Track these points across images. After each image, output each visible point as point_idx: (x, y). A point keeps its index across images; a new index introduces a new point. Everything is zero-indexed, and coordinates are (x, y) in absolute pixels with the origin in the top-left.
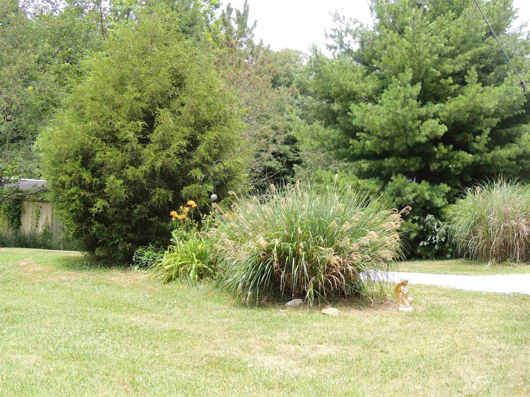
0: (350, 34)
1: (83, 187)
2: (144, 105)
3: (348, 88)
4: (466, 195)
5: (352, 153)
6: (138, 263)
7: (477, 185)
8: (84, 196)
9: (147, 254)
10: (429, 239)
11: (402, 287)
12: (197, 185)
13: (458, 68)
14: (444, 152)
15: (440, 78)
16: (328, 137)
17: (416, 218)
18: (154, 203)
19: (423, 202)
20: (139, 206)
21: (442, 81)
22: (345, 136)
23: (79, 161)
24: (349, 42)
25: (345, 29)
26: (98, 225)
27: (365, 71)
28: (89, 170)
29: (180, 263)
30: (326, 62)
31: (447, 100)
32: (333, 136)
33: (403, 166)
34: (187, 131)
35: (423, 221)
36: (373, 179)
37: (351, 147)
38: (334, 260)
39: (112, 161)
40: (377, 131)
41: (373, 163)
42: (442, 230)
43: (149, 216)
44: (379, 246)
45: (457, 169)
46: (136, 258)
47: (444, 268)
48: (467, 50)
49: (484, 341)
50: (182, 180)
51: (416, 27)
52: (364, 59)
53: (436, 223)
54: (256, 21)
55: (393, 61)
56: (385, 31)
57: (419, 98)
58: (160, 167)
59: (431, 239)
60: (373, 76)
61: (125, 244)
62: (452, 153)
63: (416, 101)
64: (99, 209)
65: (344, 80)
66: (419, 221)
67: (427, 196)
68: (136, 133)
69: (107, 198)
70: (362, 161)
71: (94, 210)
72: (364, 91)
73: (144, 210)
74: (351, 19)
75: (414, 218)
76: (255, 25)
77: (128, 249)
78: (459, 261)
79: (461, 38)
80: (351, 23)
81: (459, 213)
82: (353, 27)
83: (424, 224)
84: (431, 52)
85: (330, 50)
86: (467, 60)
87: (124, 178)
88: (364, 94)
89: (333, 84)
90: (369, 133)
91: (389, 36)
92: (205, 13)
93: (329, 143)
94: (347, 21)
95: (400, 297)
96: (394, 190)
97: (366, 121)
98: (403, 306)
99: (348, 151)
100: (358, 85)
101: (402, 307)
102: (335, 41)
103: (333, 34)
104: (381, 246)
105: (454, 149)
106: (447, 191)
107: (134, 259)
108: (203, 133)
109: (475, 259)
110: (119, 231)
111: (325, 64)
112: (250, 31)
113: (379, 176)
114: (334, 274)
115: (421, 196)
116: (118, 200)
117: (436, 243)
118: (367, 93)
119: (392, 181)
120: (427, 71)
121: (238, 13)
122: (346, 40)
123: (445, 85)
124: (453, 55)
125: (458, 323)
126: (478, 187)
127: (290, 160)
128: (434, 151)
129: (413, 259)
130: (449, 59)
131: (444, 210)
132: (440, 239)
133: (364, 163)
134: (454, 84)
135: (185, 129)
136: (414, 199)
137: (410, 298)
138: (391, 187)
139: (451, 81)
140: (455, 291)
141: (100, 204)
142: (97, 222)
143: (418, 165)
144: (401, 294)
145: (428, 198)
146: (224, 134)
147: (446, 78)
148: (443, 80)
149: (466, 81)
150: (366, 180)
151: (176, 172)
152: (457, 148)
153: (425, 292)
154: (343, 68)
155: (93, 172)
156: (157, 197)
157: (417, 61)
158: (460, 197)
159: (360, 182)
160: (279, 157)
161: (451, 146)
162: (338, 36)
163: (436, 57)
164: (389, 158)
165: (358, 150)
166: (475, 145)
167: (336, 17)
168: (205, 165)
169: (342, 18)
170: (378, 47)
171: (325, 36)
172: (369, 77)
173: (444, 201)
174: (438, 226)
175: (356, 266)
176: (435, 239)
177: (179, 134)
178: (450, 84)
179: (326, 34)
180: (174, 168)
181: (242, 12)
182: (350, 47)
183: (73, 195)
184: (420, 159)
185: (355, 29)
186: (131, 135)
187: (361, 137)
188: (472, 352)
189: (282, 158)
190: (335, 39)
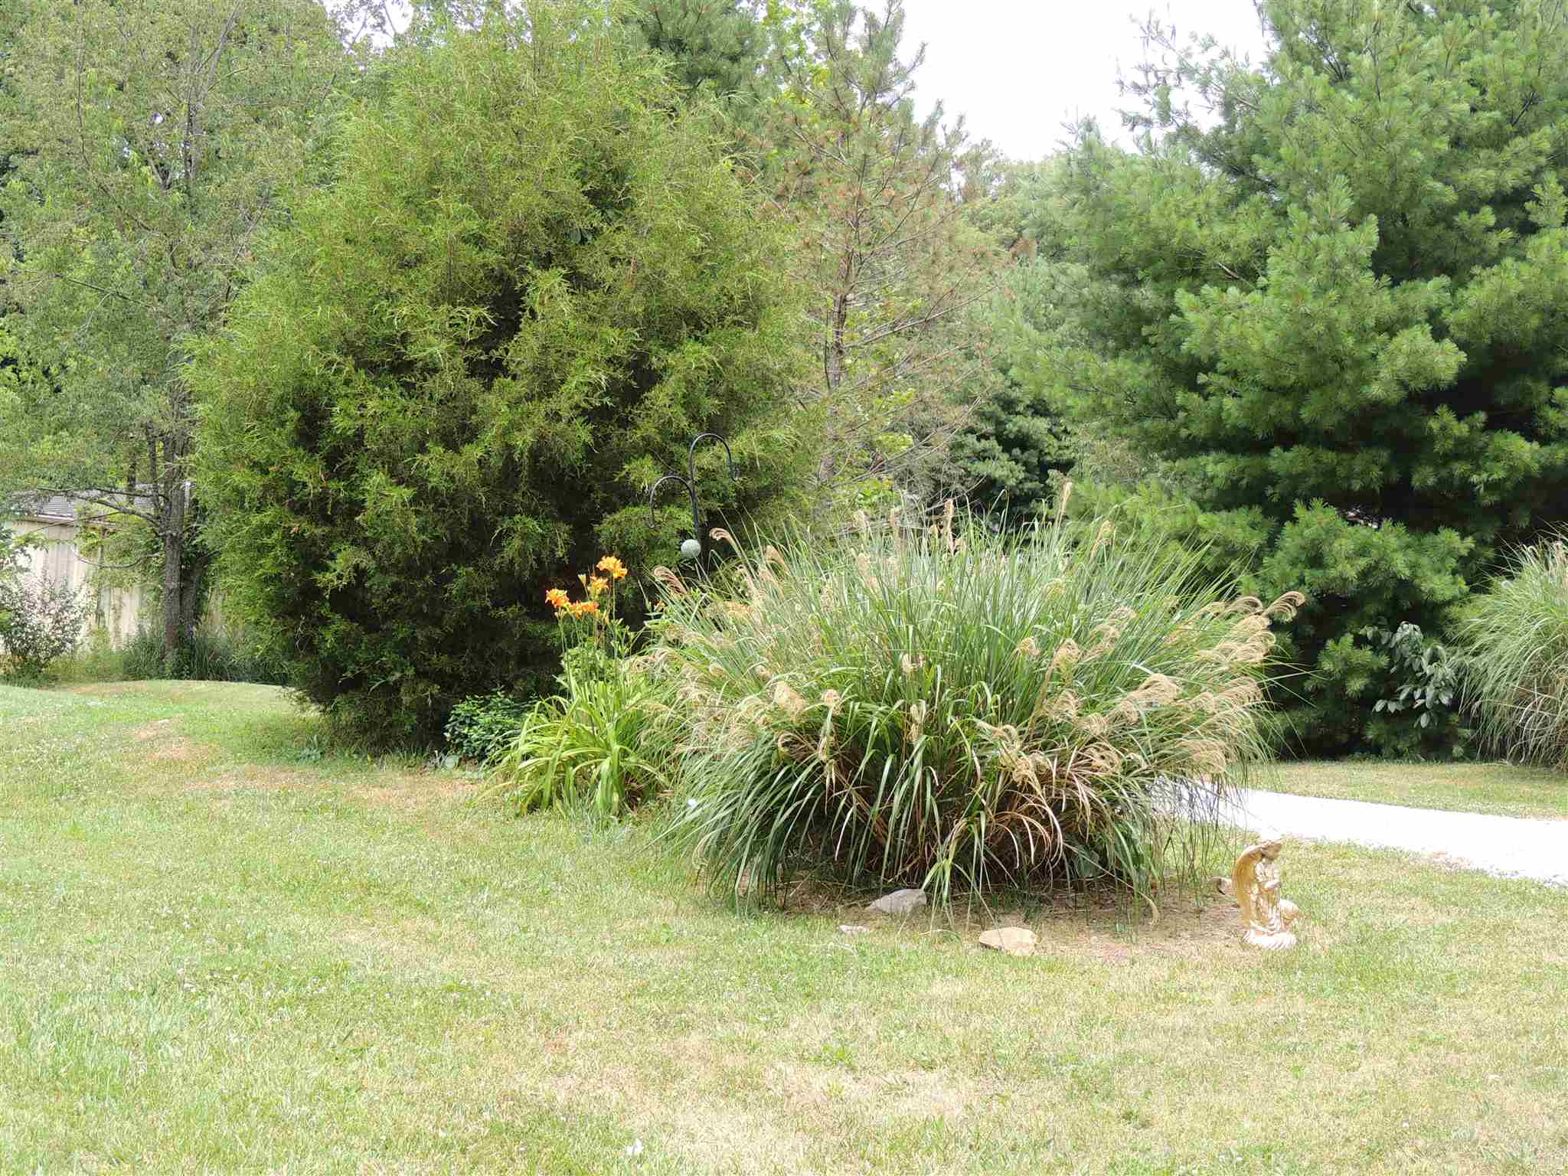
0: (1191, 78)
1: (300, 509)
2: (492, 257)
3: (1175, 240)
4: (1519, 566)
5: (1184, 433)
6: (460, 746)
7: (1556, 539)
8: (300, 535)
9: (485, 719)
10: (1403, 696)
11: (1259, 867)
12: (643, 511)
13: (1510, 179)
14: (1456, 432)
15: (1454, 210)
16: (1113, 385)
17: (1369, 632)
18: (511, 561)
19: (1392, 584)
20: (462, 571)
21: (1462, 218)
22: (1167, 382)
23: (289, 426)
24: (1186, 103)
25: (1177, 65)
26: (340, 624)
27: (1231, 189)
28: (317, 456)
29: (572, 753)
30: (1116, 162)
31: (1472, 277)
32: (1129, 382)
33: (1332, 472)
34: (618, 340)
35: (1389, 641)
36: (1243, 511)
37: (1182, 415)
38: (1025, 766)
39: (384, 427)
40: (1257, 370)
41: (1243, 461)
42: (1445, 671)
43: (496, 605)
44: (1189, 722)
45: (1491, 486)
46: (454, 730)
47: (1447, 787)
48: (1539, 123)
49: (1509, 1097)
50: (601, 494)
51: (1384, 55)
52: (1232, 157)
53: (1429, 650)
54: (924, 46)
55: (1313, 161)
56: (1290, 69)
57: (1379, 263)
58: (530, 450)
59: (1410, 697)
60: (1256, 206)
61: (421, 687)
62: (1485, 438)
63: (1371, 273)
64: (340, 577)
65: (1162, 215)
66: (1375, 644)
67: (1400, 565)
68: (461, 342)
69: (367, 544)
70: (1210, 458)
71: (327, 579)
72: (1226, 249)
73: (480, 581)
74: (1194, 37)
75: (1362, 632)
76: (920, 58)
77: (430, 701)
78: (1494, 766)
79: (1522, 87)
80: (1196, 49)
81: (1496, 621)
82: (1200, 60)
83: (1391, 652)
84: (1427, 131)
85: (1132, 129)
86: (1540, 153)
87: (416, 482)
88: (1224, 259)
89: (1131, 229)
90: (1234, 374)
91: (1301, 83)
92: (798, 32)
93: (1117, 404)
94: (1182, 42)
95: (1253, 898)
96: (1303, 548)
97: (1222, 338)
98: (1261, 928)
99: (1172, 425)
100: (1206, 231)
101: (1258, 932)
102: (1148, 102)
103: (1141, 80)
104: (1196, 724)
105: (1491, 426)
106: (1464, 552)
107: (447, 735)
108: (671, 347)
109: (1547, 764)
110: (406, 648)
111: (1110, 167)
112: (902, 74)
113: (1260, 504)
114: (1031, 811)
115: (1383, 565)
116: (398, 549)
117: (1423, 706)
118: (1237, 254)
119: (1295, 521)
120: (1414, 186)
121: (871, 22)
122: (1176, 99)
123: (1471, 232)
124: (1496, 140)
125: (1435, 1007)
126: (1559, 543)
127: (1048, 458)
128: (1431, 429)
129: (1357, 755)
130: (1483, 153)
131: (1454, 611)
132: (1437, 697)
133: (1216, 463)
134: (1498, 227)
135: (612, 335)
136: (1364, 575)
137: (1286, 905)
138: (1291, 538)
139: (1492, 220)
140: (1455, 874)
141: (344, 561)
142: (338, 616)
143: (1376, 472)
144: (1255, 889)
145: (1405, 573)
146: (740, 354)
147: (1473, 211)
148: (1464, 215)
149: (1532, 218)
150: (1224, 514)
151: (581, 468)
152: (1499, 421)
153: (1357, 875)
154: (1164, 178)
155: (332, 460)
156: (517, 543)
157: (1384, 159)
158: (1505, 573)
159: (1202, 519)
160: (1016, 451)
161: (1481, 417)
162: (1157, 85)
163: (1442, 145)
164: (1286, 449)
165: (1203, 426)
166: (1551, 414)
167: (1152, 32)
168: (674, 448)
169: (1167, 34)
170: (1270, 117)
171: (1118, 87)
172: (1243, 207)
173: (1454, 583)
174: (1434, 658)
175: (1104, 787)
176: (1423, 696)
177: (596, 350)
178: (1489, 229)
179: (1121, 83)
180: (575, 456)
181: (881, 17)
182: (1190, 121)
183: (269, 530)
184: (1384, 455)
185: (1206, 65)
186: (438, 348)
187: (1211, 389)
188: (1457, 1145)
189: (1026, 454)
190: (1146, 96)
